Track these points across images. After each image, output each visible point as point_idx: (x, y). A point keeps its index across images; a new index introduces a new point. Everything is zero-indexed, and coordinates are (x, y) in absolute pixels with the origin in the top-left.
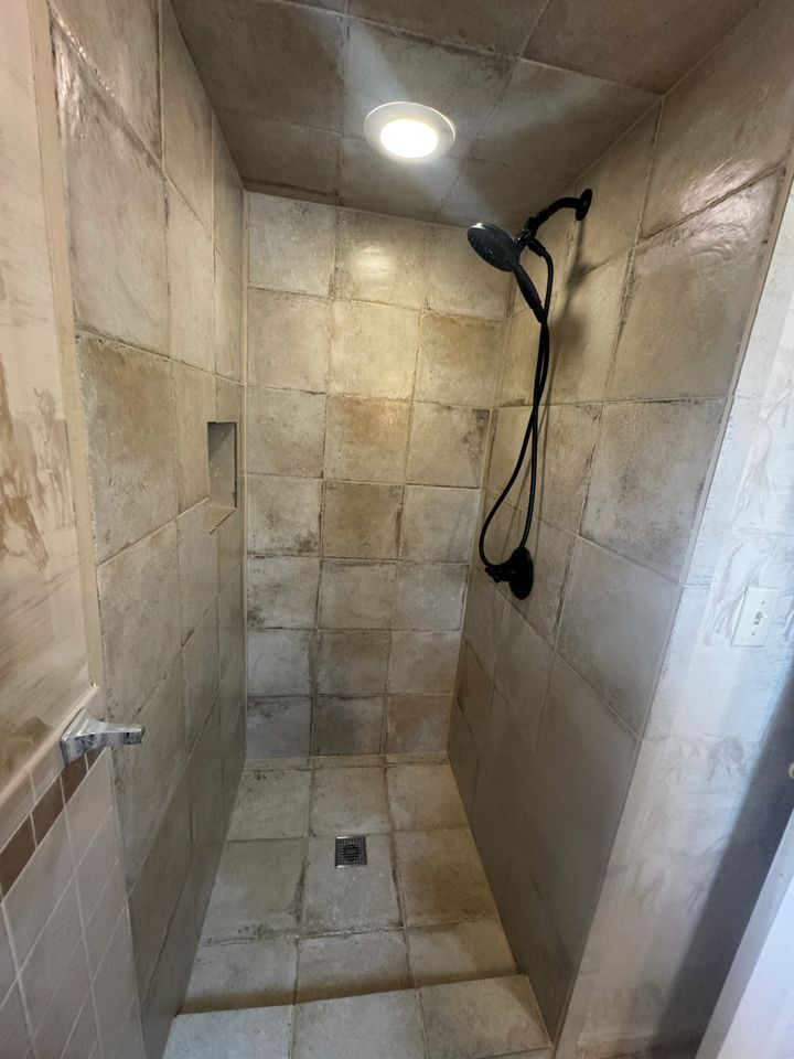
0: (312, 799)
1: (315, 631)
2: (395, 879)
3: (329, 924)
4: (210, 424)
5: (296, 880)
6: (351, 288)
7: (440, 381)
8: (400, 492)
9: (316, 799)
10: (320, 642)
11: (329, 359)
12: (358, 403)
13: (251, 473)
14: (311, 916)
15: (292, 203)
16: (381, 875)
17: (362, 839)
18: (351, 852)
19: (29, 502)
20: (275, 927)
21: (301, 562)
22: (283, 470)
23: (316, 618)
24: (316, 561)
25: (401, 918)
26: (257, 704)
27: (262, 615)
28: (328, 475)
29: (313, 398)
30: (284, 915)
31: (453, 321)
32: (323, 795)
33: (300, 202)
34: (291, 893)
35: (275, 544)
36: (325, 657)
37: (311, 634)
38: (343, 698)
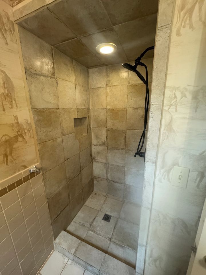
0: (104, 203)
1: (107, 164)
2: (114, 229)
3: (96, 230)
4: (74, 119)
5: (93, 218)
6: (110, 83)
7: (134, 102)
8: (125, 131)
9: (104, 204)
10: (108, 167)
11: (107, 100)
12: (114, 110)
13: (93, 127)
14: (93, 227)
15: (97, 69)
16: (111, 226)
17: (111, 216)
18: (107, 218)
19: (23, 135)
20: (86, 225)
21: (103, 147)
22: (99, 127)
23: (107, 161)
24: (106, 148)
25: (111, 238)
26: (96, 178)
27: (96, 158)
28: (108, 127)
29: (104, 110)
30: (88, 224)
31: (137, 85)
32: (106, 203)
33: (99, 68)
34: (91, 220)
35: (98, 143)
36: (109, 171)
37: (106, 165)
38: (114, 182)
